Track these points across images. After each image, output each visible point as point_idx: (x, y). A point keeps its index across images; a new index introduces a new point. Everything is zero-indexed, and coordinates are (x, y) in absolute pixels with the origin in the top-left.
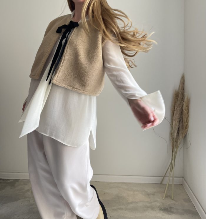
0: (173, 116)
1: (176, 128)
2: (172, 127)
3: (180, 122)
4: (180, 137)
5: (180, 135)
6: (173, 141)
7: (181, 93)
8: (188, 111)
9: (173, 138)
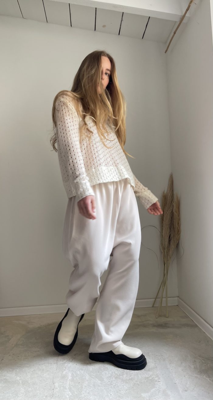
0: (163, 222)
1: (167, 236)
2: (162, 236)
3: (170, 229)
4: (173, 246)
5: (171, 243)
6: (164, 252)
7: (169, 194)
8: (179, 213)
9: (164, 249)
